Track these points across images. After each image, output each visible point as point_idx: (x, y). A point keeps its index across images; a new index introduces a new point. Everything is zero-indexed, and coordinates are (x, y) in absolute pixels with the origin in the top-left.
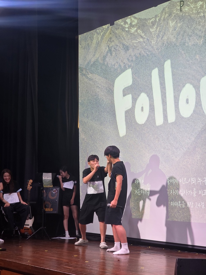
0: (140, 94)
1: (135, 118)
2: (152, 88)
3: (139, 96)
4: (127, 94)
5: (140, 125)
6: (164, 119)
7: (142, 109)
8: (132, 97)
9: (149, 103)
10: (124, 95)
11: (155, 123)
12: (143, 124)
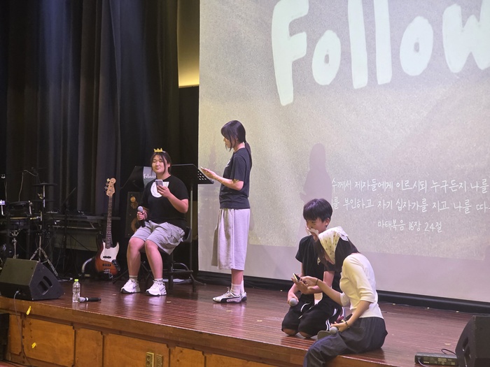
0: (324, 32)
1: (312, 74)
2: (348, 22)
3: (321, 35)
4: (298, 32)
5: (321, 86)
6: (369, 78)
7: (327, 59)
8: (308, 38)
9: (342, 48)
10: (292, 34)
11: (352, 84)
12: (327, 86)
